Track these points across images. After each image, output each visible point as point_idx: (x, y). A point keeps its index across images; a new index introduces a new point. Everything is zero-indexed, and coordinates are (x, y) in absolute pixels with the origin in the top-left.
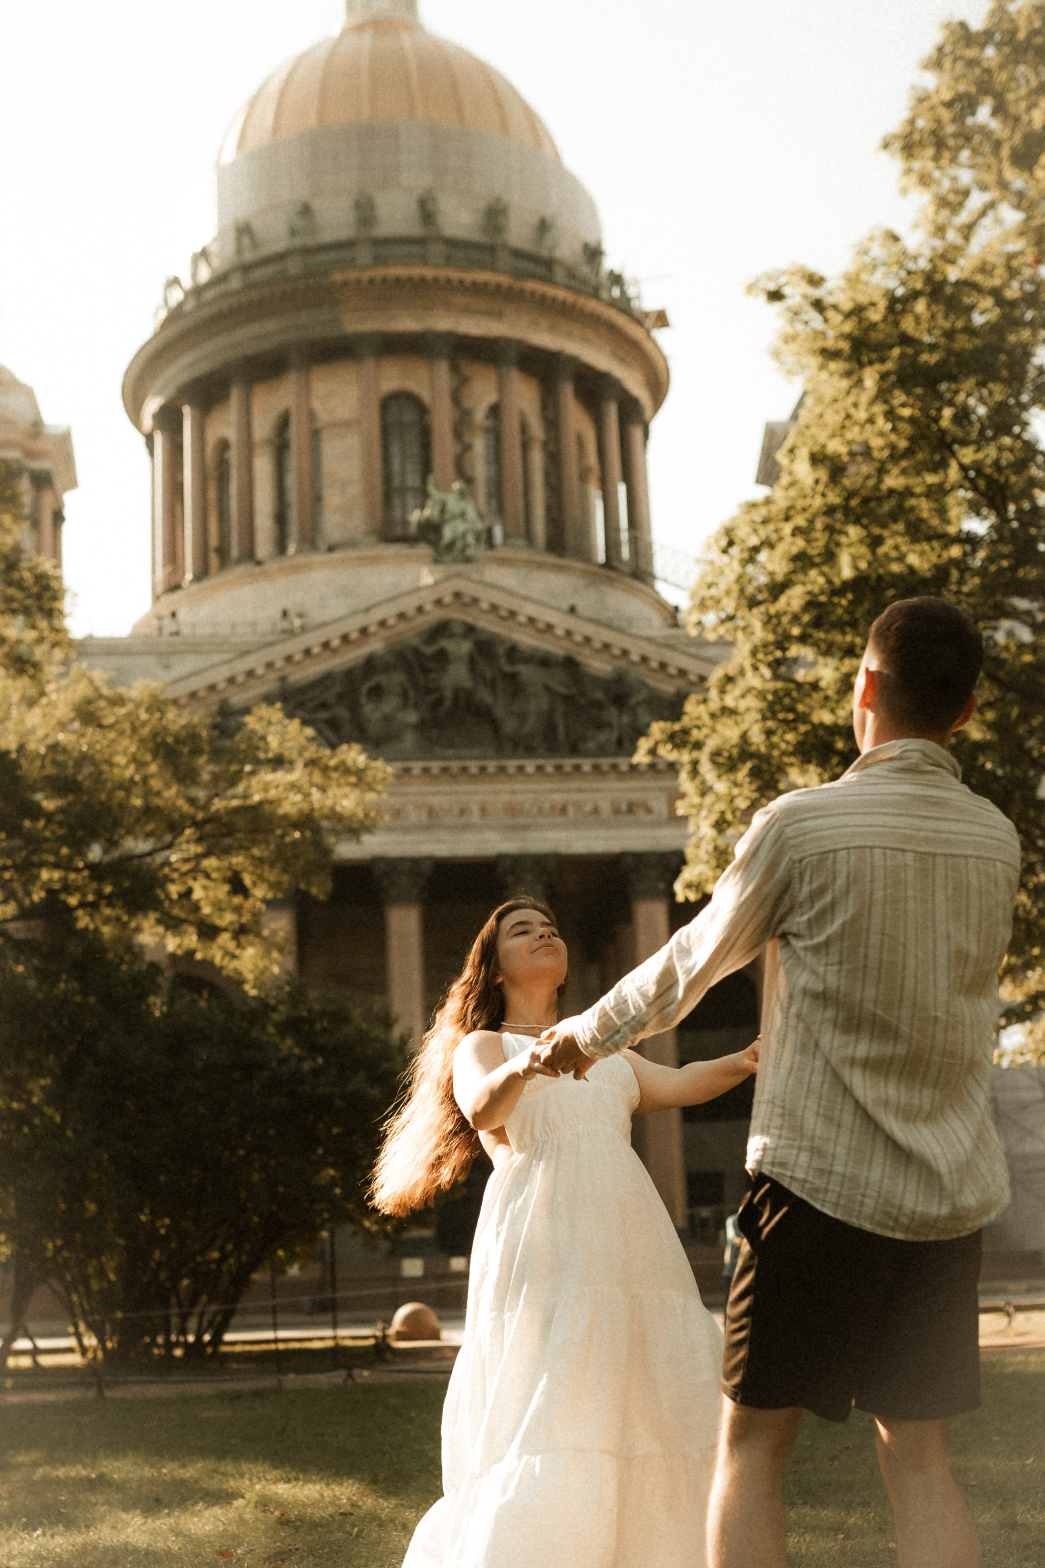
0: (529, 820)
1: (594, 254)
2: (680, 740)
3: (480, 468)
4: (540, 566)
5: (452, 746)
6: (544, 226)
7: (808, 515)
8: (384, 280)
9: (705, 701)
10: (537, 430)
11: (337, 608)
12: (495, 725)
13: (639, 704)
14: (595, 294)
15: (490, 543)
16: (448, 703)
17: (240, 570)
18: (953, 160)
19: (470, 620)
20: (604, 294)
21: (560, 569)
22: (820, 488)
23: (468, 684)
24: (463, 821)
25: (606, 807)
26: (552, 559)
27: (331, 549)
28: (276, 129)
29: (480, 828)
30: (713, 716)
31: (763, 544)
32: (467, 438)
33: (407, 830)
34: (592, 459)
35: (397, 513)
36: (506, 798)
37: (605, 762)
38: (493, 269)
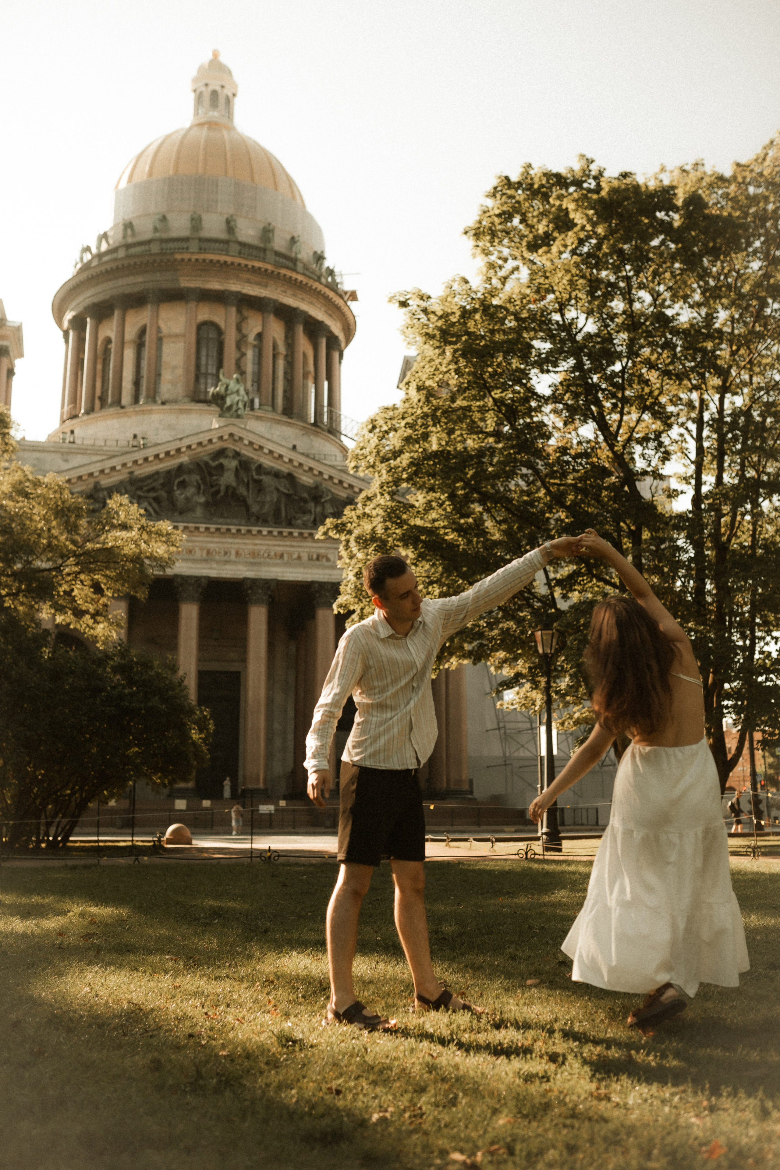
0: (262, 560)
1: (319, 258)
2: (340, 528)
3: (249, 367)
4: (279, 422)
5: (222, 516)
6: (293, 240)
7: (414, 417)
8: (204, 260)
9: (355, 509)
10: (282, 349)
11: (164, 436)
12: (248, 508)
13: (326, 501)
14: (318, 279)
15: (252, 409)
16: (222, 494)
17: (112, 410)
18: (500, 242)
19: (238, 449)
20: (323, 280)
21: (290, 424)
22: (421, 404)
23: (234, 484)
24: (226, 558)
25: (305, 557)
26: (285, 419)
27: (163, 403)
28: (150, 174)
29: (235, 563)
30: (358, 517)
31: (390, 429)
32: (243, 350)
33: (194, 561)
34: (311, 368)
35: (202, 387)
36: (251, 547)
37: (306, 532)
38: (264, 260)
